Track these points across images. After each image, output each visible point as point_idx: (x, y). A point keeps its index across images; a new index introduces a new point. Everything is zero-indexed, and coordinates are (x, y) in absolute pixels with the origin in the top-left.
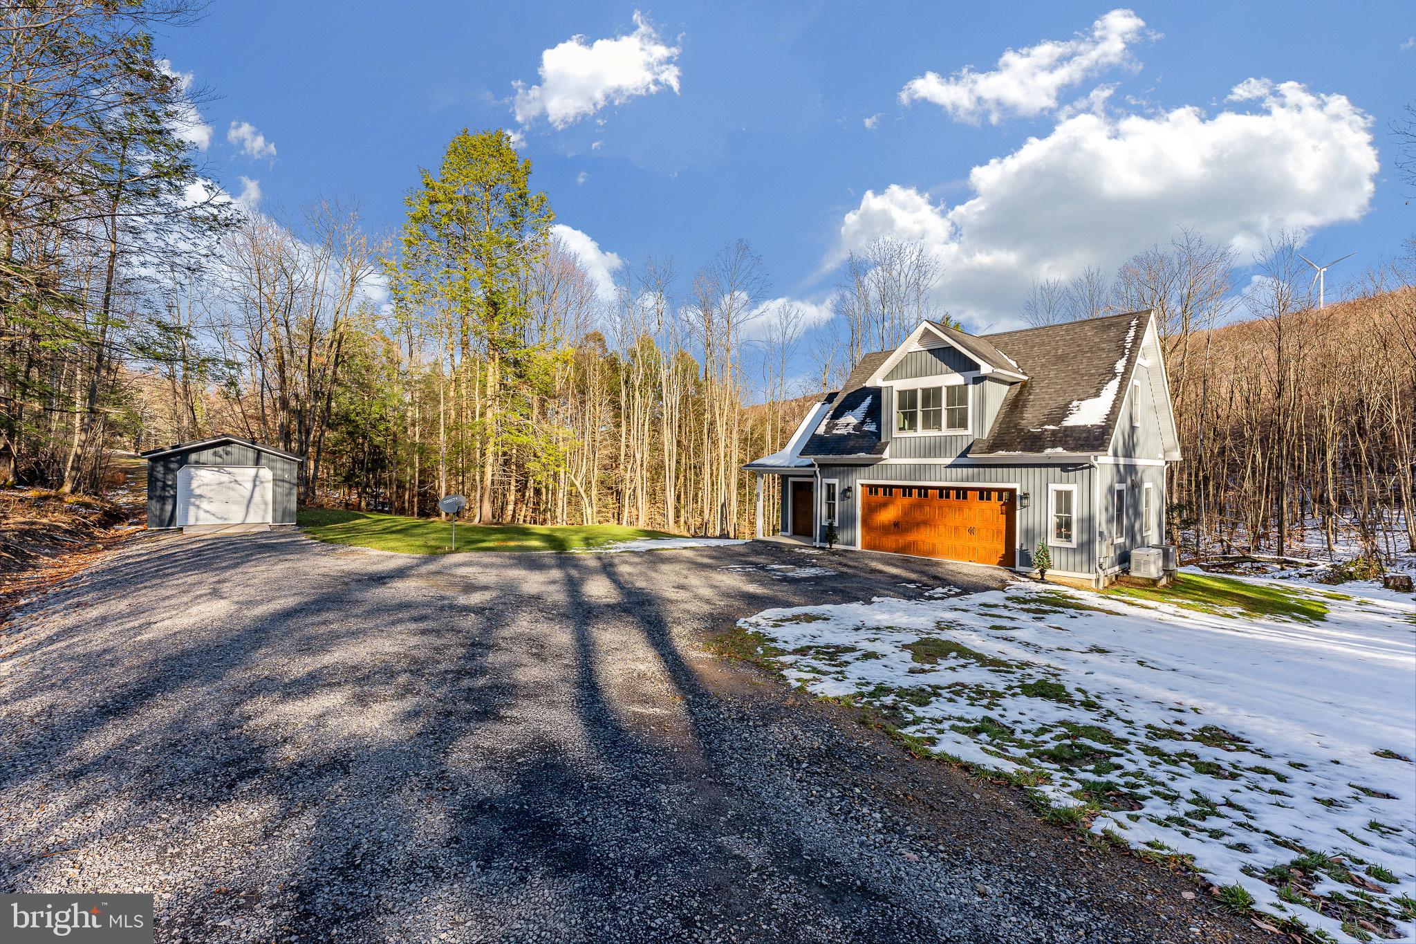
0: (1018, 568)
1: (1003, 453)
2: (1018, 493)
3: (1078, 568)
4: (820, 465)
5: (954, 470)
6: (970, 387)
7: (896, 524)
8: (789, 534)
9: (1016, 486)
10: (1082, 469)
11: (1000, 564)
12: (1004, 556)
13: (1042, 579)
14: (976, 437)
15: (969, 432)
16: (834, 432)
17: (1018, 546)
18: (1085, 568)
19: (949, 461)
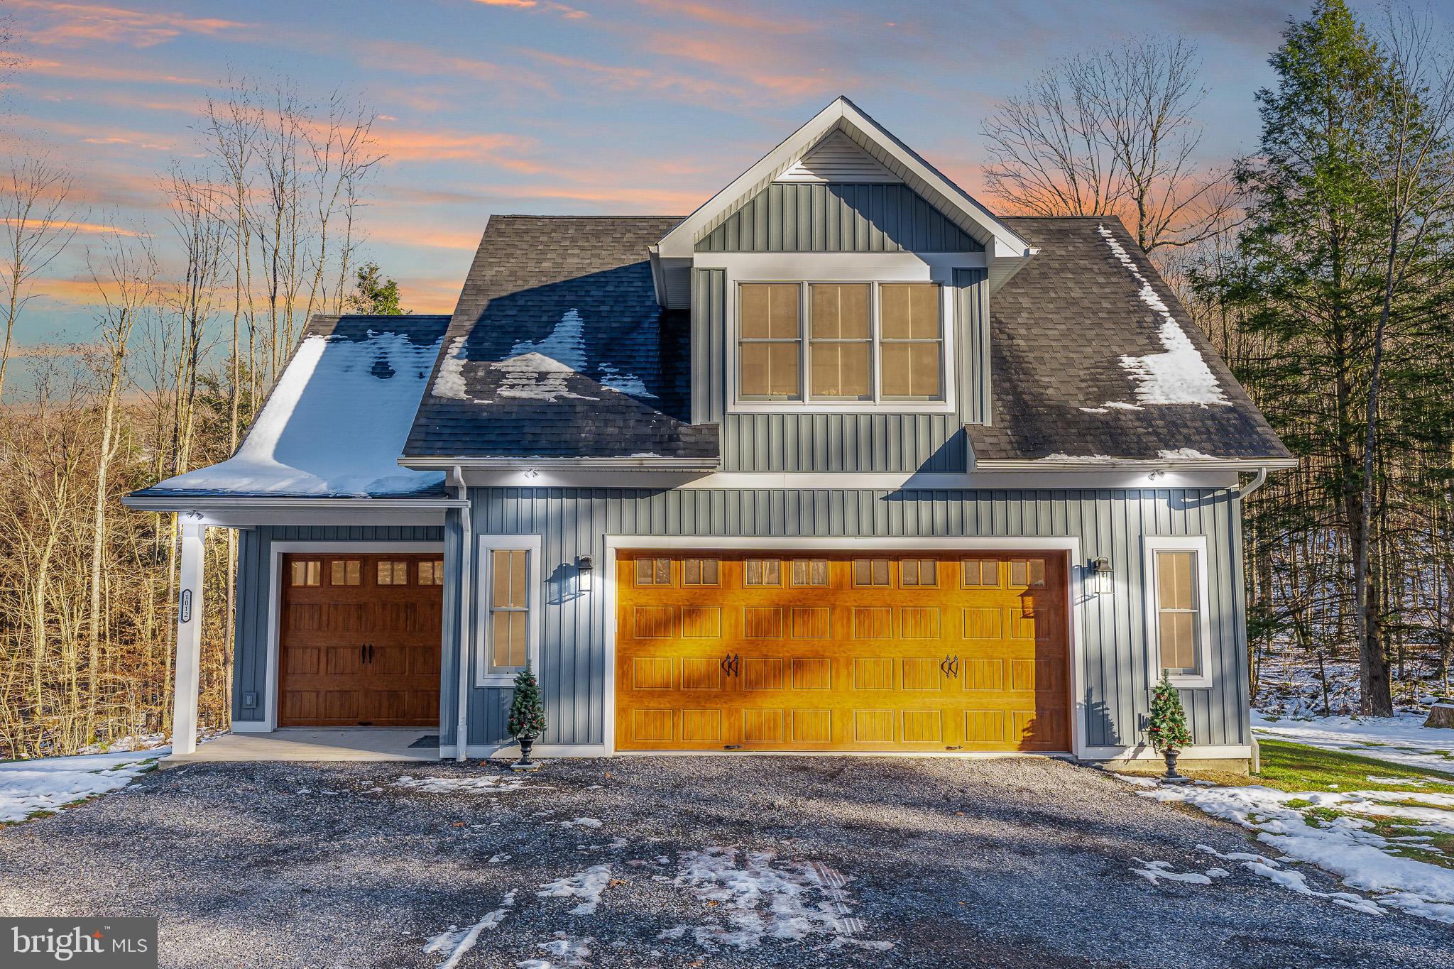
0: (1081, 749)
1: (1064, 457)
2: (1076, 560)
3: (1217, 737)
4: (472, 491)
5: (910, 506)
6: (948, 291)
7: (731, 665)
8: (268, 723)
9: (1071, 543)
10: (1214, 500)
11: (1026, 745)
12: (1034, 726)
13: (1171, 773)
14: (967, 419)
15: (950, 406)
16: (505, 392)
17: (1080, 697)
18: (1232, 735)
19: (896, 480)
